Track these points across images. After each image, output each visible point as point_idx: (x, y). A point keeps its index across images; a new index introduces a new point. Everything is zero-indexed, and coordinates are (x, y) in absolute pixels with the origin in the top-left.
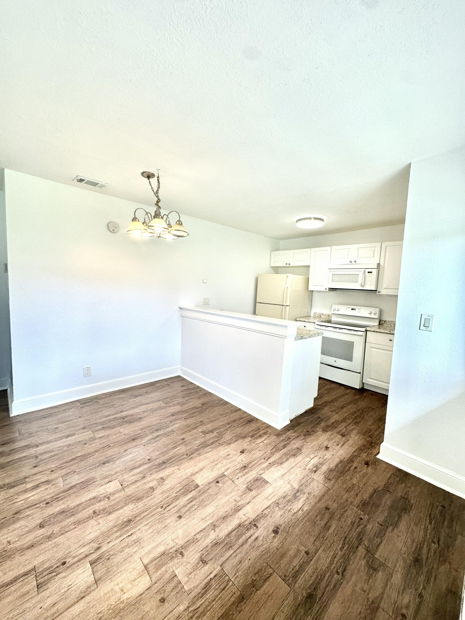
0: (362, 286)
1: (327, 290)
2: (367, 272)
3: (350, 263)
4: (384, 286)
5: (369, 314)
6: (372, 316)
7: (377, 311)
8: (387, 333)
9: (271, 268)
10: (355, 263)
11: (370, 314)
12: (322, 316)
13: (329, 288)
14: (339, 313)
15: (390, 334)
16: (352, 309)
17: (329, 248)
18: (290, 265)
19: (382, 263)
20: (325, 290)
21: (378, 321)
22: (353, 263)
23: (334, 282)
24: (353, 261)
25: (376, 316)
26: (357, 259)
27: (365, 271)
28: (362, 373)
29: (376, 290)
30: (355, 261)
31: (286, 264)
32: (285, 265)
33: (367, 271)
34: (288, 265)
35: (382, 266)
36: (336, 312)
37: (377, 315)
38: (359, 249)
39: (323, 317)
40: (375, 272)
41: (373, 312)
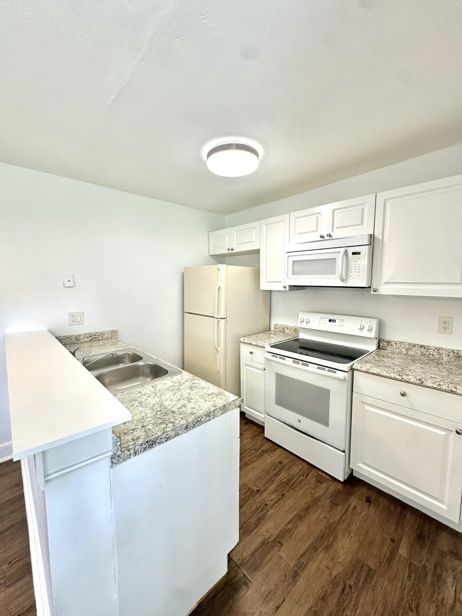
0: (342, 280)
1: (287, 289)
2: (350, 254)
3: (321, 239)
4: (385, 278)
5: (360, 329)
6: (365, 333)
7: (374, 323)
8: (395, 379)
9: (211, 258)
10: (328, 238)
11: (362, 329)
12: (286, 329)
13: (290, 286)
14: (309, 326)
15: (401, 381)
16: (330, 321)
17: (286, 217)
18: (233, 251)
19: (378, 234)
20: (284, 289)
21: (376, 342)
22: (327, 238)
23: (295, 274)
24: (325, 236)
25: (373, 335)
26: (333, 231)
27: (346, 252)
28: (347, 451)
29: (370, 287)
30: (330, 236)
31: (229, 250)
32: (226, 251)
33: (351, 250)
34: (230, 251)
35: (378, 240)
36: (304, 325)
37: (374, 332)
38: (336, 212)
39: (288, 332)
40: (364, 251)
41: (367, 327)
